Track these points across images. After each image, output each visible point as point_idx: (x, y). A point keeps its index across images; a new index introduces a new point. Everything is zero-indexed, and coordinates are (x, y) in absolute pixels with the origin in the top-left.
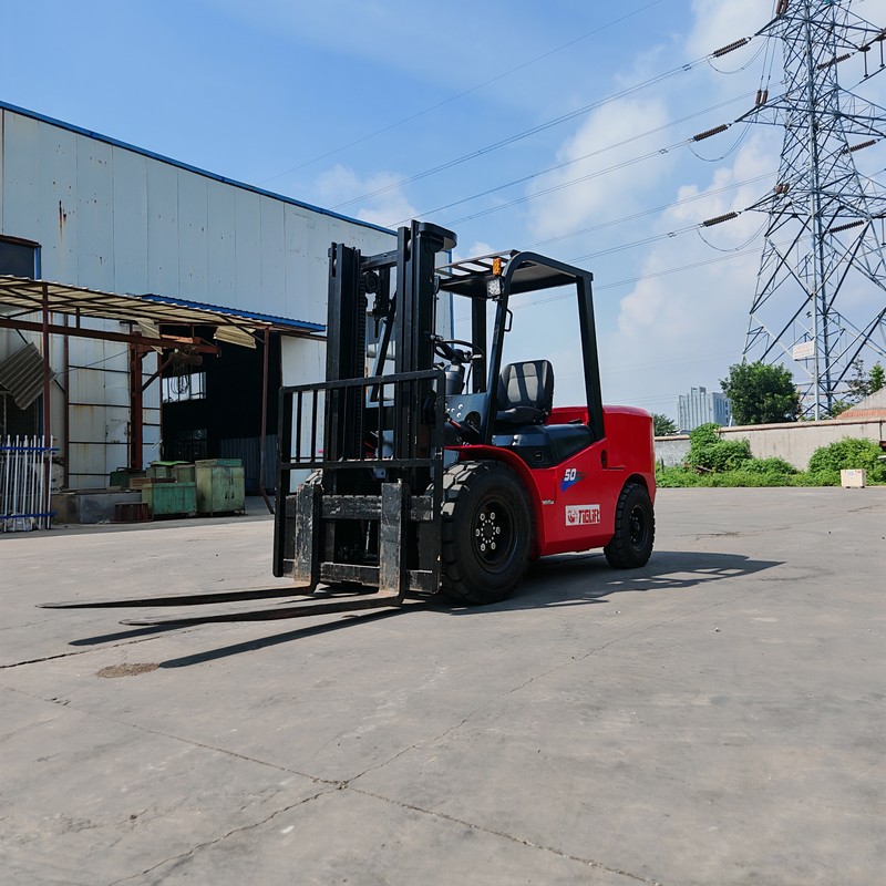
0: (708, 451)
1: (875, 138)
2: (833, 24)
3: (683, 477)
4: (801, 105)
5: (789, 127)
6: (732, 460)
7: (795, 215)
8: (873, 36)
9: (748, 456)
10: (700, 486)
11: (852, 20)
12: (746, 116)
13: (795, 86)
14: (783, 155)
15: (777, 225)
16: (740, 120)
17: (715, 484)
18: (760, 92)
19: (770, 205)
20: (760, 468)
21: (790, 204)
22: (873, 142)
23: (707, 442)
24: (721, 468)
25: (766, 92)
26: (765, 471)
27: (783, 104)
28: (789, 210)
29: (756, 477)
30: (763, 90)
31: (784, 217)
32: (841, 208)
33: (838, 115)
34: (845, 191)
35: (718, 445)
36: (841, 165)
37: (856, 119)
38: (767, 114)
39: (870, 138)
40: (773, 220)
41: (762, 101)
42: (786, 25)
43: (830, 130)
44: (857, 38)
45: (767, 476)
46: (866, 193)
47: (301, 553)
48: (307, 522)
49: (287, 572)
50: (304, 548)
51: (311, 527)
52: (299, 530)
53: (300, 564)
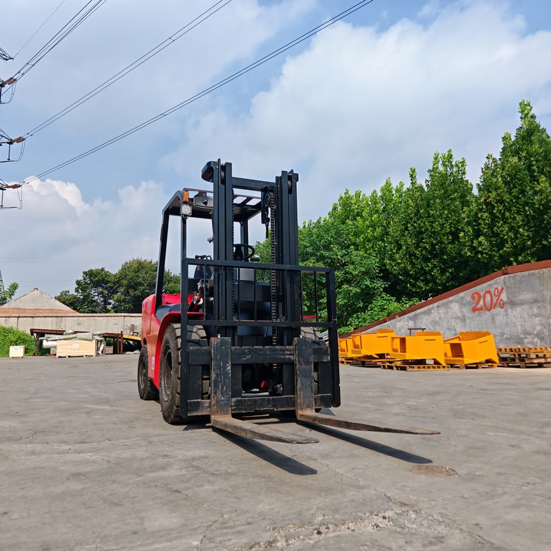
47: (219, 392)
48: (225, 367)
49: (193, 411)
50: (222, 388)
51: (230, 371)
52: (217, 374)
53: (218, 402)
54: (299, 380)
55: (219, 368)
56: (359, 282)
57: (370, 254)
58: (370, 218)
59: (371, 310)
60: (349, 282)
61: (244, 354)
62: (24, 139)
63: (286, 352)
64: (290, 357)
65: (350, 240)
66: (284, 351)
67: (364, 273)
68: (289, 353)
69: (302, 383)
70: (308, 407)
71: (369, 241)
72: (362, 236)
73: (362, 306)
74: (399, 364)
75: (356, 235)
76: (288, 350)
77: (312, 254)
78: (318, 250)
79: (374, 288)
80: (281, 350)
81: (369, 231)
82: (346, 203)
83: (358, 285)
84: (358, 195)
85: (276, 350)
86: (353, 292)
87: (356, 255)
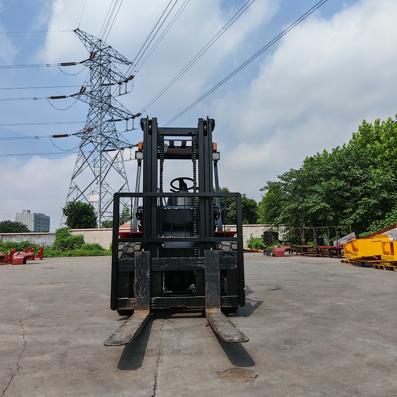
0: (65, 240)
1: (122, 119)
2: (110, 70)
3: (53, 252)
4: (97, 98)
5: (91, 105)
6: (77, 244)
7: (91, 142)
8: (124, 80)
9: (83, 243)
10: (63, 256)
11: (117, 71)
12: (75, 95)
13: (94, 89)
14: (88, 116)
15: (84, 144)
16: (72, 96)
17: (70, 255)
18: (83, 87)
19: (82, 135)
20: (90, 247)
21: (91, 136)
22: (120, 120)
23: (65, 236)
24: (72, 248)
25: (85, 88)
26: (92, 249)
27: (89, 95)
28: (90, 139)
29: (88, 252)
30: (84, 87)
31: (88, 141)
32: (109, 143)
33: (110, 106)
34: (111, 136)
35: (70, 237)
36: (110, 125)
37: (116, 110)
38: (83, 97)
39: (120, 118)
40: (83, 142)
41: (83, 91)
42: (92, 64)
43: (107, 111)
44: (118, 79)
45: (93, 252)
46: (119, 139)
47: (140, 293)
48: (145, 274)
49: (121, 307)
50: (143, 290)
51: (149, 277)
52: (138, 279)
53: (139, 300)
54: (207, 284)
55: (140, 275)
56: (377, 195)
57: (388, 171)
58: (387, 141)
59: (388, 217)
60: (368, 195)
61: (162, 263)
62: (141, 114)
63: (198, 262)
64: (201, 265)
65: (369, 160)
66: (196, 260)
67: (381, 187)
68: (200, 262)
69: (209, 287)
70: (214, 306)
71: (387, 159)
72: (379, 156)
73: (380, 214)
74: (388, 265)
75: (375, 156)
76: (199, 260)
77: (335, 175)
78: (340, 170)
79: (392, 199)
80: (193, 260)
81: (386, 151)
82: (365, 130)
83: (376, 197)
84: (377, 122)
85: (189, 260)
86: (372, 203)
87: (374, 172)
